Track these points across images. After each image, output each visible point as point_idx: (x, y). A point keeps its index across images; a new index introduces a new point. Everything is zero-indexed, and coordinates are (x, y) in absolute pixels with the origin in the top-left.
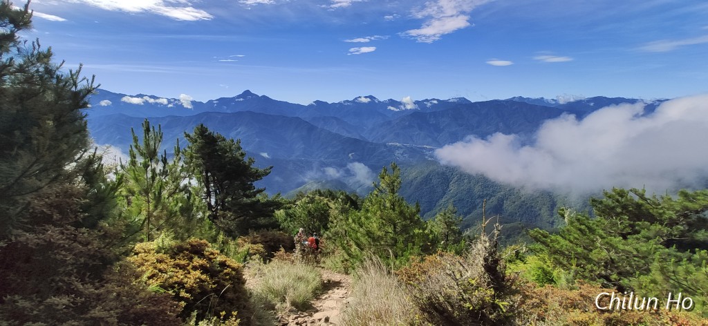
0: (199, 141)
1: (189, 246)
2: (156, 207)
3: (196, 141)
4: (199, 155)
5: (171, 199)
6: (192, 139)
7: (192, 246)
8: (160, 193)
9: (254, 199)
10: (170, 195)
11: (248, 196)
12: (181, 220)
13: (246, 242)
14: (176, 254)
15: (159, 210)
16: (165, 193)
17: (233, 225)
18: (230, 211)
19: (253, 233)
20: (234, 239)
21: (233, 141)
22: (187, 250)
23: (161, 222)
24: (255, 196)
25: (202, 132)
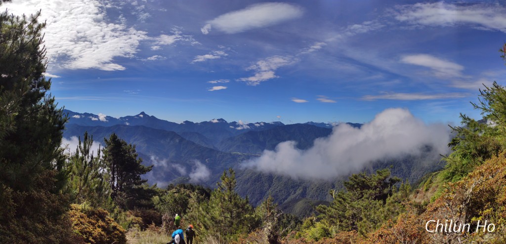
0: (112, 144)
1: (97, 212)
2: (84, 184)
3: (110, 144)
4: (110, 153)
5: (92, 181)
6: (108, 142)
7: (99, 213)
8: (87, 177)
9: (140, 186)
10: (93, 178)
11: (136, 184)
12: (96, 195)
13: (132, 214)
14: (91, 216)
15: (85, 187)
16: (90, 177)
17: (125, 201)
18: (125, 192)
19: (136, 210)
20: (125, 211)
21: (131, 146)
22: (97, 214)
23: (86, 194)
24: (140, 185)
25: (114, 138)
